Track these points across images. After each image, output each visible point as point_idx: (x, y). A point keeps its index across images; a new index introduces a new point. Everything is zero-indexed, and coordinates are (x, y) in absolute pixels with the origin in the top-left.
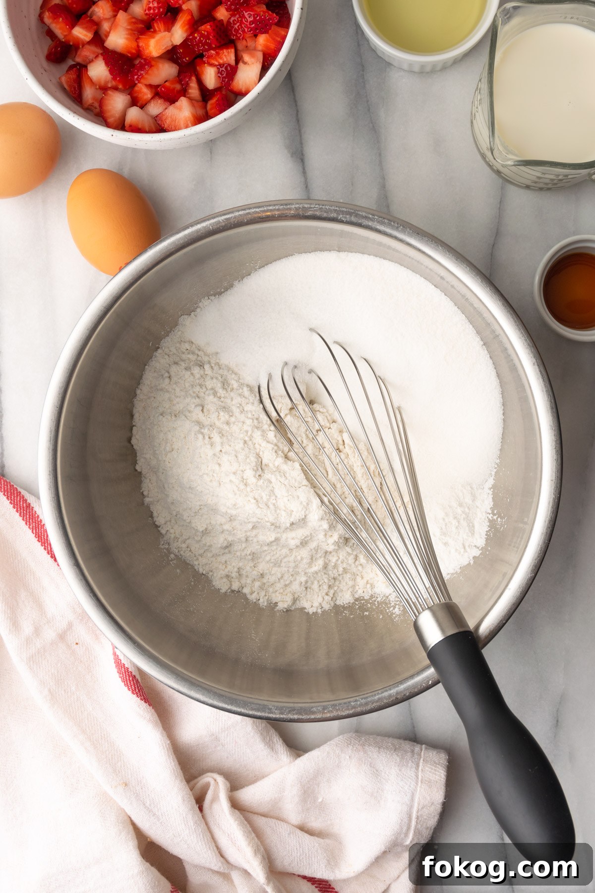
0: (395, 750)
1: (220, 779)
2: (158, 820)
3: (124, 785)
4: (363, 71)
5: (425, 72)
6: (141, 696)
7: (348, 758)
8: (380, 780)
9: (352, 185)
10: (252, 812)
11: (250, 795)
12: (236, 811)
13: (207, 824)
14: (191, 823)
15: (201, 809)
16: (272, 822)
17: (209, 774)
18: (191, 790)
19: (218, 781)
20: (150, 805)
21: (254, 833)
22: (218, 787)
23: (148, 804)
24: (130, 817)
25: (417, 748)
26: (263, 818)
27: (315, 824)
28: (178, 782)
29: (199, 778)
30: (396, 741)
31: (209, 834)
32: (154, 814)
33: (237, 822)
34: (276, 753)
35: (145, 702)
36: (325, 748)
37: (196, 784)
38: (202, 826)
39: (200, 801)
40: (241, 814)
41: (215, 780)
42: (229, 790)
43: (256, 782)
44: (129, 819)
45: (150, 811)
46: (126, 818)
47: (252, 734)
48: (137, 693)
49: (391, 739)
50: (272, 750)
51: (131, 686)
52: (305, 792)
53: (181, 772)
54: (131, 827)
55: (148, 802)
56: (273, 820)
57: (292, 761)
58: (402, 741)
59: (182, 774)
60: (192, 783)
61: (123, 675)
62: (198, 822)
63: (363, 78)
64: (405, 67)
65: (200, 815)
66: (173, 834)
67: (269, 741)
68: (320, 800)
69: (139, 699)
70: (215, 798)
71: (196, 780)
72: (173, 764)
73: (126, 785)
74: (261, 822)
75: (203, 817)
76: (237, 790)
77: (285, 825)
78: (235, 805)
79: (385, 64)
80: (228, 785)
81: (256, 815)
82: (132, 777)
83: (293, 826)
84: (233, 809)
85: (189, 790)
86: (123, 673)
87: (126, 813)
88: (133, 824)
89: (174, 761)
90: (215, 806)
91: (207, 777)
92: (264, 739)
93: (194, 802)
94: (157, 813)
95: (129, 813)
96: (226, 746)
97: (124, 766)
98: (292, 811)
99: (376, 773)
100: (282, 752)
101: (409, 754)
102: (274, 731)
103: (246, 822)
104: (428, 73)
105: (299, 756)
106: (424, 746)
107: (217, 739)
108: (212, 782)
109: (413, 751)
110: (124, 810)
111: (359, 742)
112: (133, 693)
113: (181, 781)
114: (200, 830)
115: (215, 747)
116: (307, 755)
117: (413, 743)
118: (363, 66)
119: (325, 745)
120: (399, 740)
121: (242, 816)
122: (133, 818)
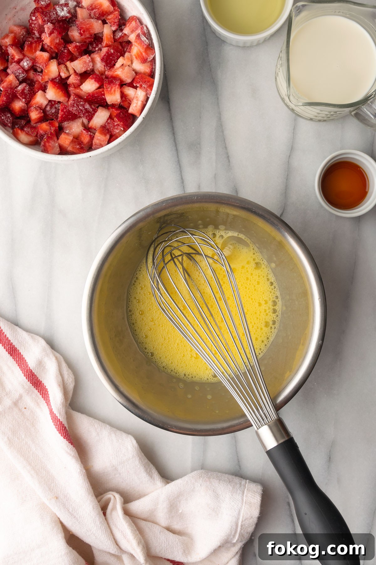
0: (230, 482)
1: (117, 496)
2: (77, 521)
3: (56, 498)
4: (207, 46)
5: (246, 47)
6: (69, 440)
7: (199, 485)
8: (219, 500)
9: (200, 118)
10: (137, 518)
11: (136, 506)
12: (127, 517)
13: (108, 524)
14: (98, 523)
15: (105, 514)
16: (149, 524)
17: (111, 492)
18: (99, 502)
19: (116, 497)
20: (72, 511)
21: (138, 530)
22: (116, 502)
23: (71, 511)
24: (59, 519)
25: (243, 482)
26: (144, 521)
27: (176, 526)
28: (90, 496)
29: (104, 495)
30: (230, 477)
31: (109, 530)
32: (75, 517)
33: (127, 524)
34: (154, 480)
35: (71, 444)
36: (186, 478)
37: (102, 498)
38: (105, 525)
39: (104, 509)
40: (130, 518)
41: (114, 497)
42: (123, 503)
43: (140, 499)
44: (59, 520)
45: (72, 515)
46: (57, 519)
47: (139, 466)
48: (67, 438)
49: (227, 475)
50: (151, 478)
51: (63, 433)
52: (171, 506)
53: (92, 490)
54: (60, 525)
55: (71, 509)
56: (150, 523)
57: (163, 486)
58: (234, 477)
59: (93, 492)
60: (99, 498)
61: (58, 426)
62: (102, 522)
63: (207, 50)
64: (234, 43)
65: (104, 517)
66: (86, 530)
67: (150, 471)
68: (180, 511)
69: (67, 442)
70: (114, 508)
71: (102, 496)
72: (87, 485)
73: (57, 498)
74: (142, 524)
75: (106, 519)
76: (128, 503)
77: (158, 527)
78: (127, 513)
79: (221, 41)
80: (123, 500)
81: (139, 520)
82: (60, 493)
83: (163, 527)
84: (125, 515)
85: (97, 502)
86: (58, 425)
87: (57, 516)
88: (61, 523)
89: (87, 483)
90: (114, 513)
91: (109, 494)
92: (146, 470)
93: (100, 509)
94: (76, 516)
95: (59, 516)
96: (122, 474)
97: (56, 486)
98: (162, 517)
99: (217, 496)
100: (157, 479)
101: (238, 485)
102: (152, 465)
103: (133, 524)
104: (248, 47)
105: (168, 483)
106: (248, 481)
107: (116, 469)
108: (112, 498)
109: (240, 484)
110: (56, 514)
111: (207, 476)
112: (64, 438)
113: (92, 496)
114: (104, 527)
115: (115, 475)
116: (173, 482)
117: (241, 478)
118: (207, 43)
119: (185, 477)
120: (232, 476)
121: (130, 520)
122: (61, 519)
